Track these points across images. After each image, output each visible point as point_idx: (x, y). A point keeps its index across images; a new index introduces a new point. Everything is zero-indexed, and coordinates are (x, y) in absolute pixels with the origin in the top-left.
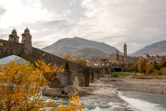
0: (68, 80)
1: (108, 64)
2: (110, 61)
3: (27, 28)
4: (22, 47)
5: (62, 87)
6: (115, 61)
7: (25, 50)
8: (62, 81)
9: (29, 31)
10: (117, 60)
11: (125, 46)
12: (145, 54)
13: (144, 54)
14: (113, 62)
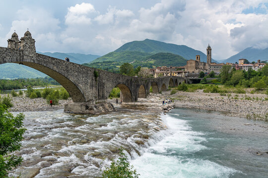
0: (99, 93)
1: (183, 73)
2: (186, 70)
3: (28, 31)
4: (20, 54)
5: (88, 102)
6: (193, 70)
7: (25, 57)
8: (87, 94)
9: (30, 34)
10: (196, 68)
11: (209, 49)
12: (242, 59)
13: (240, 60)
14: (191, 71)
